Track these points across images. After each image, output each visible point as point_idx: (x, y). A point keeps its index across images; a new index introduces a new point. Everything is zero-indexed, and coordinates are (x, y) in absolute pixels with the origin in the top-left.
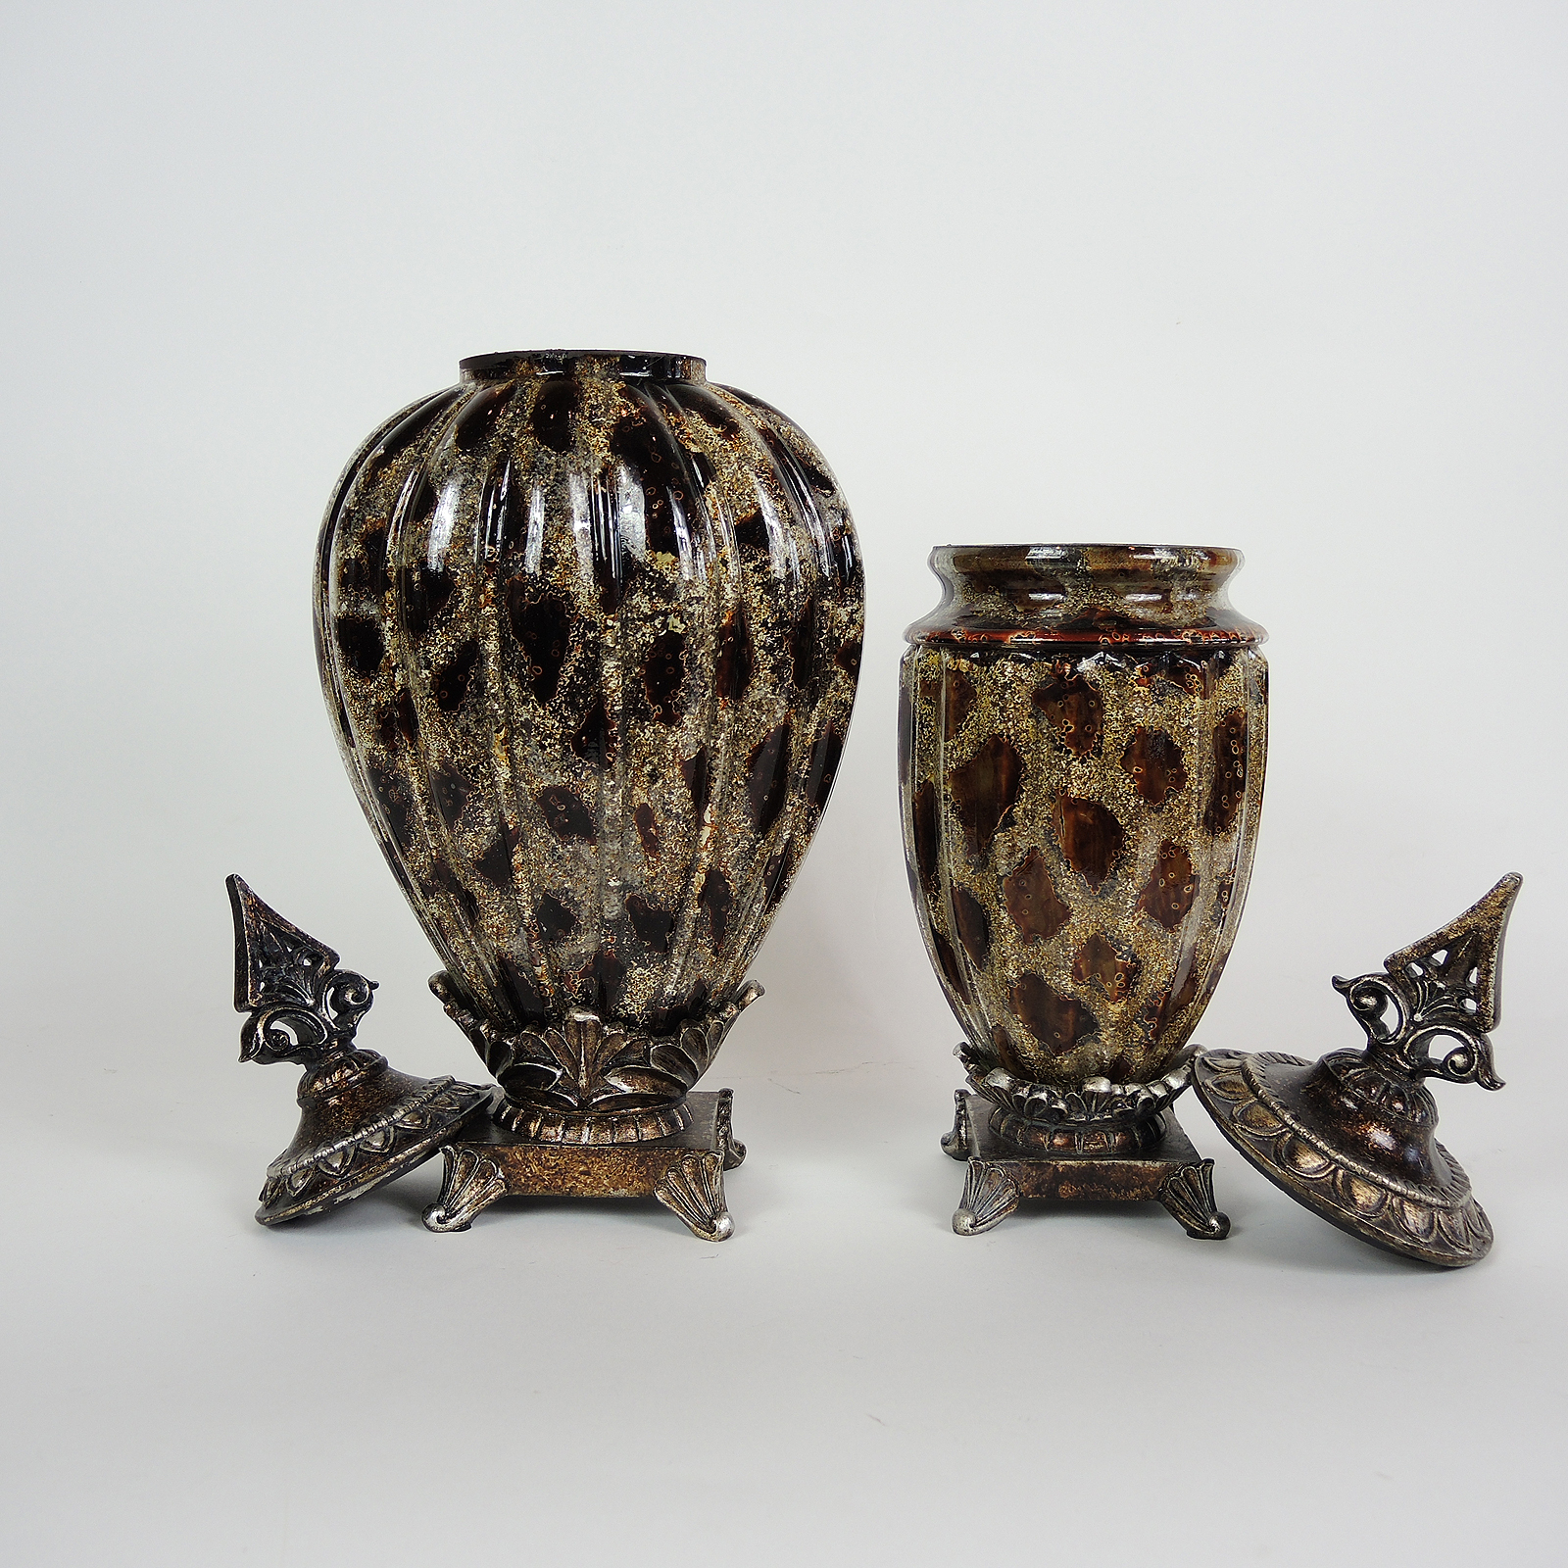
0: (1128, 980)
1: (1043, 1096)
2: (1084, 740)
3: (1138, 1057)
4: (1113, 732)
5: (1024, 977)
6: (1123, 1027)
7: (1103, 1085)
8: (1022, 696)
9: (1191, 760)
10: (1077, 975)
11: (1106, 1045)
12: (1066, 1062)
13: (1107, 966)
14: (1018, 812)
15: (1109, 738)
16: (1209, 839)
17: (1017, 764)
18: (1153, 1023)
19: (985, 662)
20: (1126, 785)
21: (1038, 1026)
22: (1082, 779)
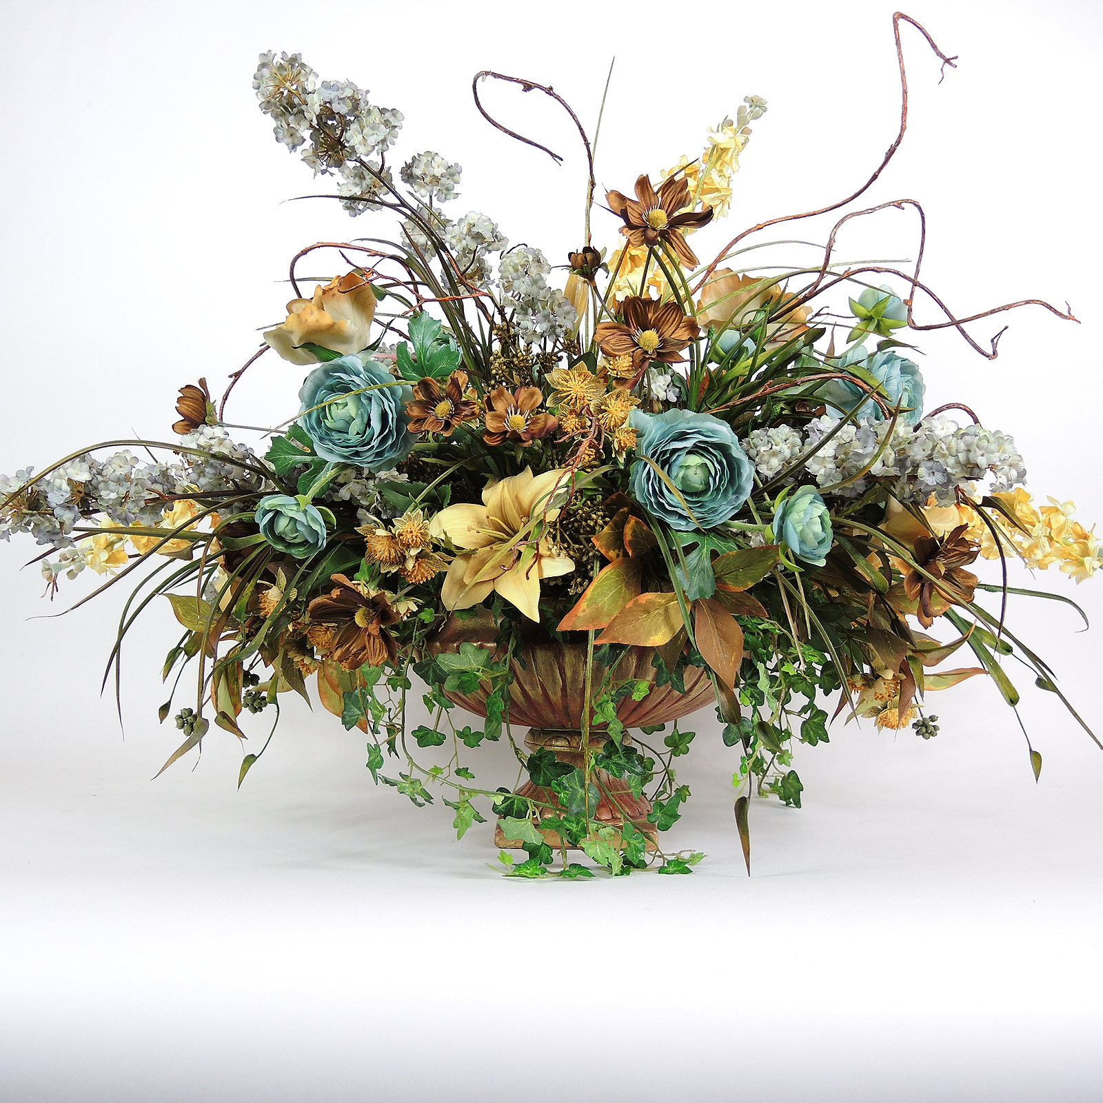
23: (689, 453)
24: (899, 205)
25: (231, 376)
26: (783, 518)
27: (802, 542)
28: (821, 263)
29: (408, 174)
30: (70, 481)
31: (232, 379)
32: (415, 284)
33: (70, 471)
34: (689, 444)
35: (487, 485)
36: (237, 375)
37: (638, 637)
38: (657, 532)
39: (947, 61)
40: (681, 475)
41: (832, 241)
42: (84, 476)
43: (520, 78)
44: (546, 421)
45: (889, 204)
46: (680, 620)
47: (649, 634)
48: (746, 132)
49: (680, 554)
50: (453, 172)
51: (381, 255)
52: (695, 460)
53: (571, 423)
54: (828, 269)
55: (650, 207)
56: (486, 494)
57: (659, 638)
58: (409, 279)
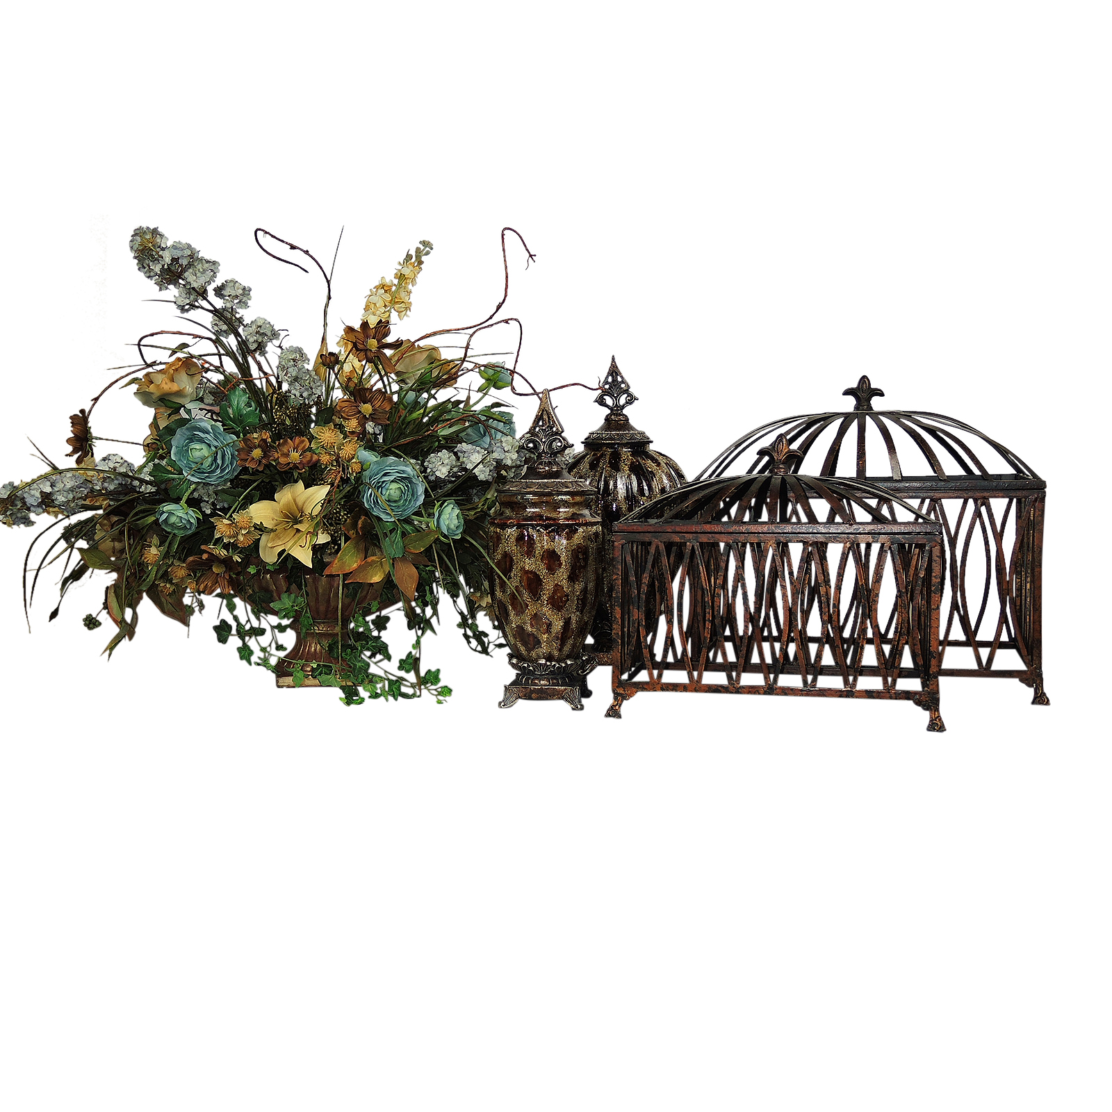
0: (548, 628)
1: (526, 665)
2: (530, 553)
3: (556, 653)
4: (538, 551)
5: (517, 626)
6: (548, 642)
7: (543, 661)
8: (513, 539)
9: (563, 559)
10: (532, 626)
11: (544, 649)
12: (533, 654)
13: (541, 623)
14: (512, 574)
15: (537, 552)
16: (572, 584)
17: (512, 560)
18: (559, 642)
19: (504, 529)
20: (542, 566)
21: (525, 644)
22: (529, 564)
23: (392, 481)
24: (506, 321)
25: (92, 400)
26: (439, 517)
27: (448, 529)
28: (463, 356)
29: (219, 291)
30: (41, 492)
31: (93, 402)
32: (220, 355)
33: (41, 486)
34: (392, 478)
35: (277, 491)
36: (96, 399)
37: (367, 578)
38: (375, 521)
39: (531, 256)
40: (387, 493)
41: (468, 344)
42: (48, 489)
43: (289, 242)
44: (312, 457)
45: (501, 322)
46: (387, 568)
47: (372, 577)
48: (421, 263)
49: (388, 534)
50: (246, 291)
51: (200, 337)
52: (394, 486)
53: (325, 459)
54: (466, 359)
55: (367, 337)
56: (276, 496)
57: (377, 578)
58: (216, 352)
